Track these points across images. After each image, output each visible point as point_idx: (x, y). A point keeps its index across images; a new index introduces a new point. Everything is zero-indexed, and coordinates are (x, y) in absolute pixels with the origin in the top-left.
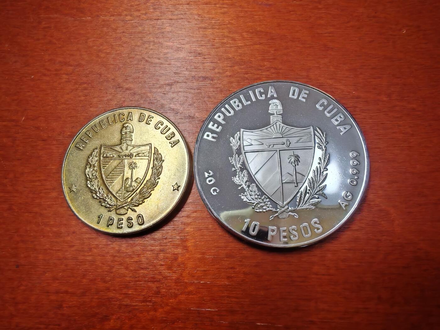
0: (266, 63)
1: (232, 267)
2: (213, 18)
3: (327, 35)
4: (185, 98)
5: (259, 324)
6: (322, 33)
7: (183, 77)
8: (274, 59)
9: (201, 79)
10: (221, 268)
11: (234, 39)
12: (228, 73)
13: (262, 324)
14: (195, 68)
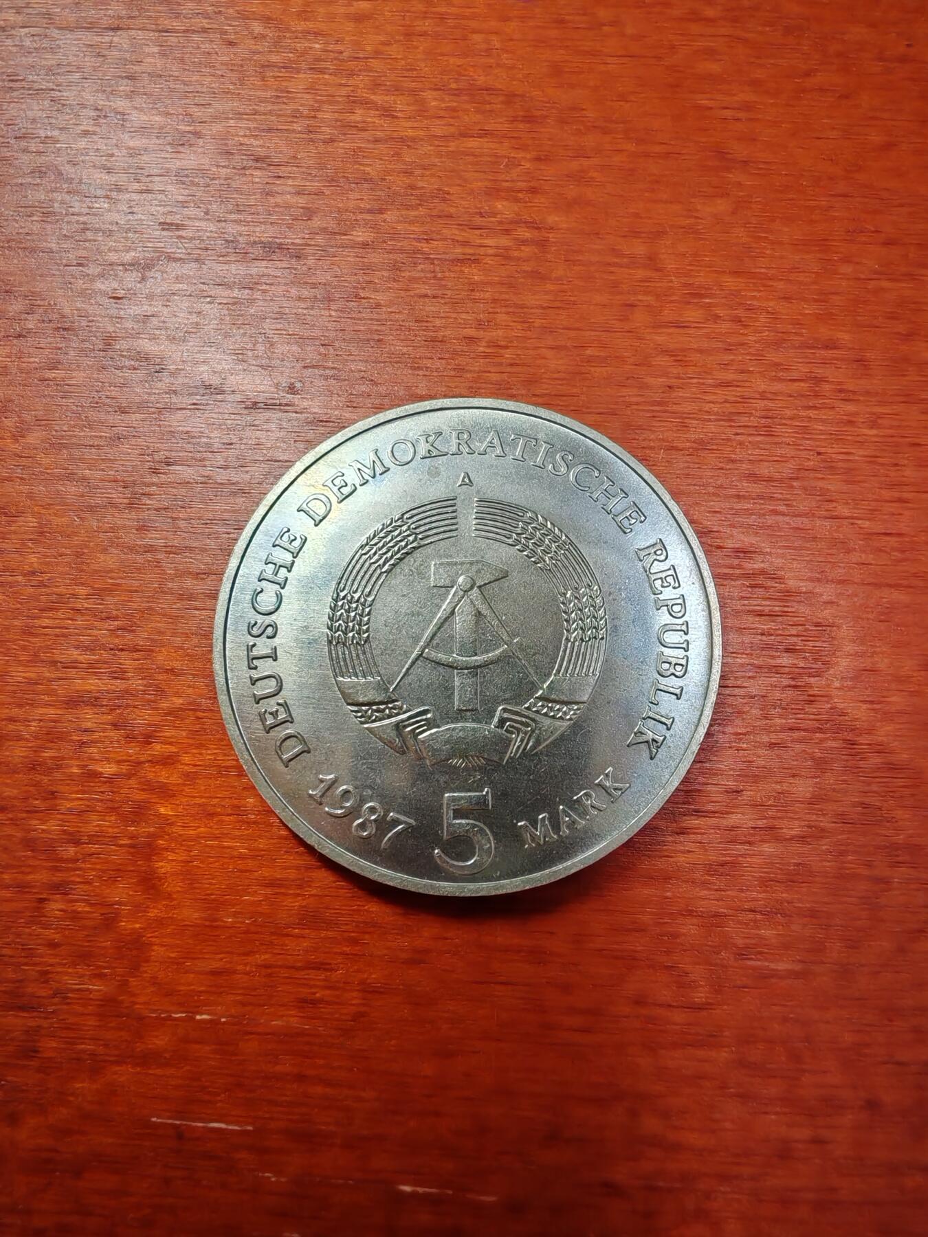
0: (499, 205)
1: (322, 964)
2: (316, 34)
3: (728, 113)
4: (194, 318)
5: (407, 1189)
6: (711, 108)
7: (192, 239)
8: (534, 191)
9: (257, 251)
10: (280, 967)
11: (388, 113)
12: (360, 235)
13: (420, 1190)
14: (239, 211)
